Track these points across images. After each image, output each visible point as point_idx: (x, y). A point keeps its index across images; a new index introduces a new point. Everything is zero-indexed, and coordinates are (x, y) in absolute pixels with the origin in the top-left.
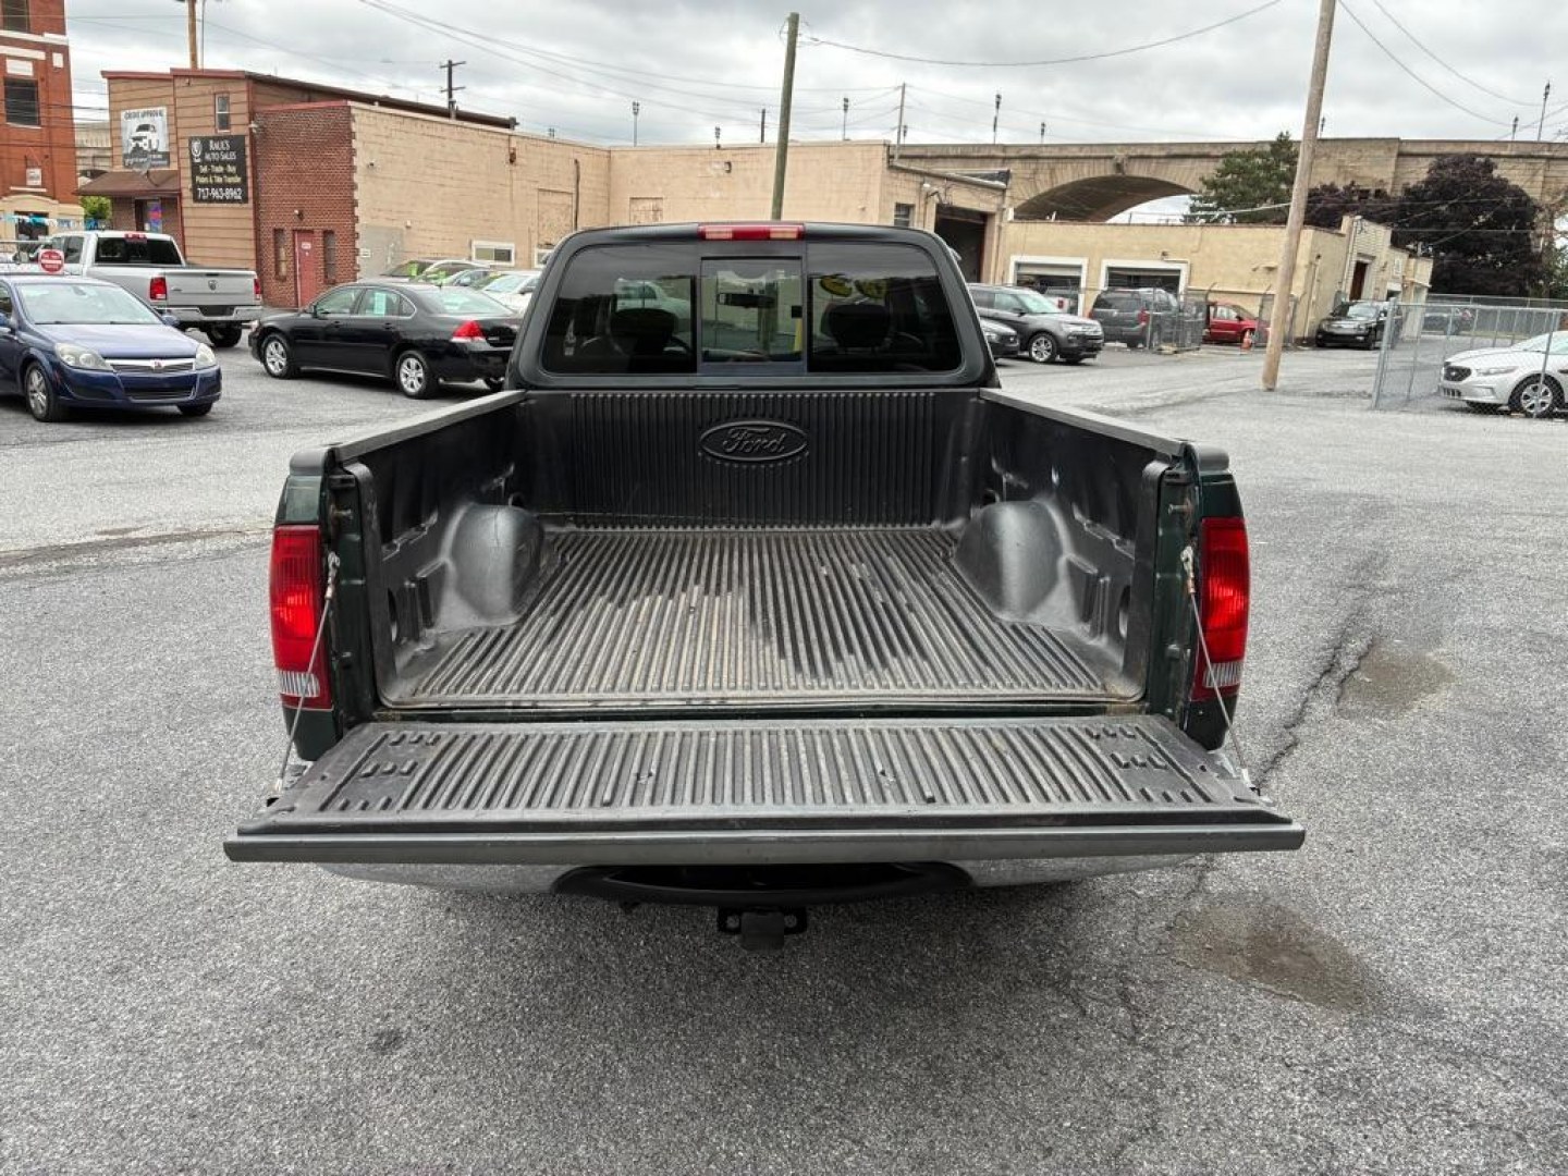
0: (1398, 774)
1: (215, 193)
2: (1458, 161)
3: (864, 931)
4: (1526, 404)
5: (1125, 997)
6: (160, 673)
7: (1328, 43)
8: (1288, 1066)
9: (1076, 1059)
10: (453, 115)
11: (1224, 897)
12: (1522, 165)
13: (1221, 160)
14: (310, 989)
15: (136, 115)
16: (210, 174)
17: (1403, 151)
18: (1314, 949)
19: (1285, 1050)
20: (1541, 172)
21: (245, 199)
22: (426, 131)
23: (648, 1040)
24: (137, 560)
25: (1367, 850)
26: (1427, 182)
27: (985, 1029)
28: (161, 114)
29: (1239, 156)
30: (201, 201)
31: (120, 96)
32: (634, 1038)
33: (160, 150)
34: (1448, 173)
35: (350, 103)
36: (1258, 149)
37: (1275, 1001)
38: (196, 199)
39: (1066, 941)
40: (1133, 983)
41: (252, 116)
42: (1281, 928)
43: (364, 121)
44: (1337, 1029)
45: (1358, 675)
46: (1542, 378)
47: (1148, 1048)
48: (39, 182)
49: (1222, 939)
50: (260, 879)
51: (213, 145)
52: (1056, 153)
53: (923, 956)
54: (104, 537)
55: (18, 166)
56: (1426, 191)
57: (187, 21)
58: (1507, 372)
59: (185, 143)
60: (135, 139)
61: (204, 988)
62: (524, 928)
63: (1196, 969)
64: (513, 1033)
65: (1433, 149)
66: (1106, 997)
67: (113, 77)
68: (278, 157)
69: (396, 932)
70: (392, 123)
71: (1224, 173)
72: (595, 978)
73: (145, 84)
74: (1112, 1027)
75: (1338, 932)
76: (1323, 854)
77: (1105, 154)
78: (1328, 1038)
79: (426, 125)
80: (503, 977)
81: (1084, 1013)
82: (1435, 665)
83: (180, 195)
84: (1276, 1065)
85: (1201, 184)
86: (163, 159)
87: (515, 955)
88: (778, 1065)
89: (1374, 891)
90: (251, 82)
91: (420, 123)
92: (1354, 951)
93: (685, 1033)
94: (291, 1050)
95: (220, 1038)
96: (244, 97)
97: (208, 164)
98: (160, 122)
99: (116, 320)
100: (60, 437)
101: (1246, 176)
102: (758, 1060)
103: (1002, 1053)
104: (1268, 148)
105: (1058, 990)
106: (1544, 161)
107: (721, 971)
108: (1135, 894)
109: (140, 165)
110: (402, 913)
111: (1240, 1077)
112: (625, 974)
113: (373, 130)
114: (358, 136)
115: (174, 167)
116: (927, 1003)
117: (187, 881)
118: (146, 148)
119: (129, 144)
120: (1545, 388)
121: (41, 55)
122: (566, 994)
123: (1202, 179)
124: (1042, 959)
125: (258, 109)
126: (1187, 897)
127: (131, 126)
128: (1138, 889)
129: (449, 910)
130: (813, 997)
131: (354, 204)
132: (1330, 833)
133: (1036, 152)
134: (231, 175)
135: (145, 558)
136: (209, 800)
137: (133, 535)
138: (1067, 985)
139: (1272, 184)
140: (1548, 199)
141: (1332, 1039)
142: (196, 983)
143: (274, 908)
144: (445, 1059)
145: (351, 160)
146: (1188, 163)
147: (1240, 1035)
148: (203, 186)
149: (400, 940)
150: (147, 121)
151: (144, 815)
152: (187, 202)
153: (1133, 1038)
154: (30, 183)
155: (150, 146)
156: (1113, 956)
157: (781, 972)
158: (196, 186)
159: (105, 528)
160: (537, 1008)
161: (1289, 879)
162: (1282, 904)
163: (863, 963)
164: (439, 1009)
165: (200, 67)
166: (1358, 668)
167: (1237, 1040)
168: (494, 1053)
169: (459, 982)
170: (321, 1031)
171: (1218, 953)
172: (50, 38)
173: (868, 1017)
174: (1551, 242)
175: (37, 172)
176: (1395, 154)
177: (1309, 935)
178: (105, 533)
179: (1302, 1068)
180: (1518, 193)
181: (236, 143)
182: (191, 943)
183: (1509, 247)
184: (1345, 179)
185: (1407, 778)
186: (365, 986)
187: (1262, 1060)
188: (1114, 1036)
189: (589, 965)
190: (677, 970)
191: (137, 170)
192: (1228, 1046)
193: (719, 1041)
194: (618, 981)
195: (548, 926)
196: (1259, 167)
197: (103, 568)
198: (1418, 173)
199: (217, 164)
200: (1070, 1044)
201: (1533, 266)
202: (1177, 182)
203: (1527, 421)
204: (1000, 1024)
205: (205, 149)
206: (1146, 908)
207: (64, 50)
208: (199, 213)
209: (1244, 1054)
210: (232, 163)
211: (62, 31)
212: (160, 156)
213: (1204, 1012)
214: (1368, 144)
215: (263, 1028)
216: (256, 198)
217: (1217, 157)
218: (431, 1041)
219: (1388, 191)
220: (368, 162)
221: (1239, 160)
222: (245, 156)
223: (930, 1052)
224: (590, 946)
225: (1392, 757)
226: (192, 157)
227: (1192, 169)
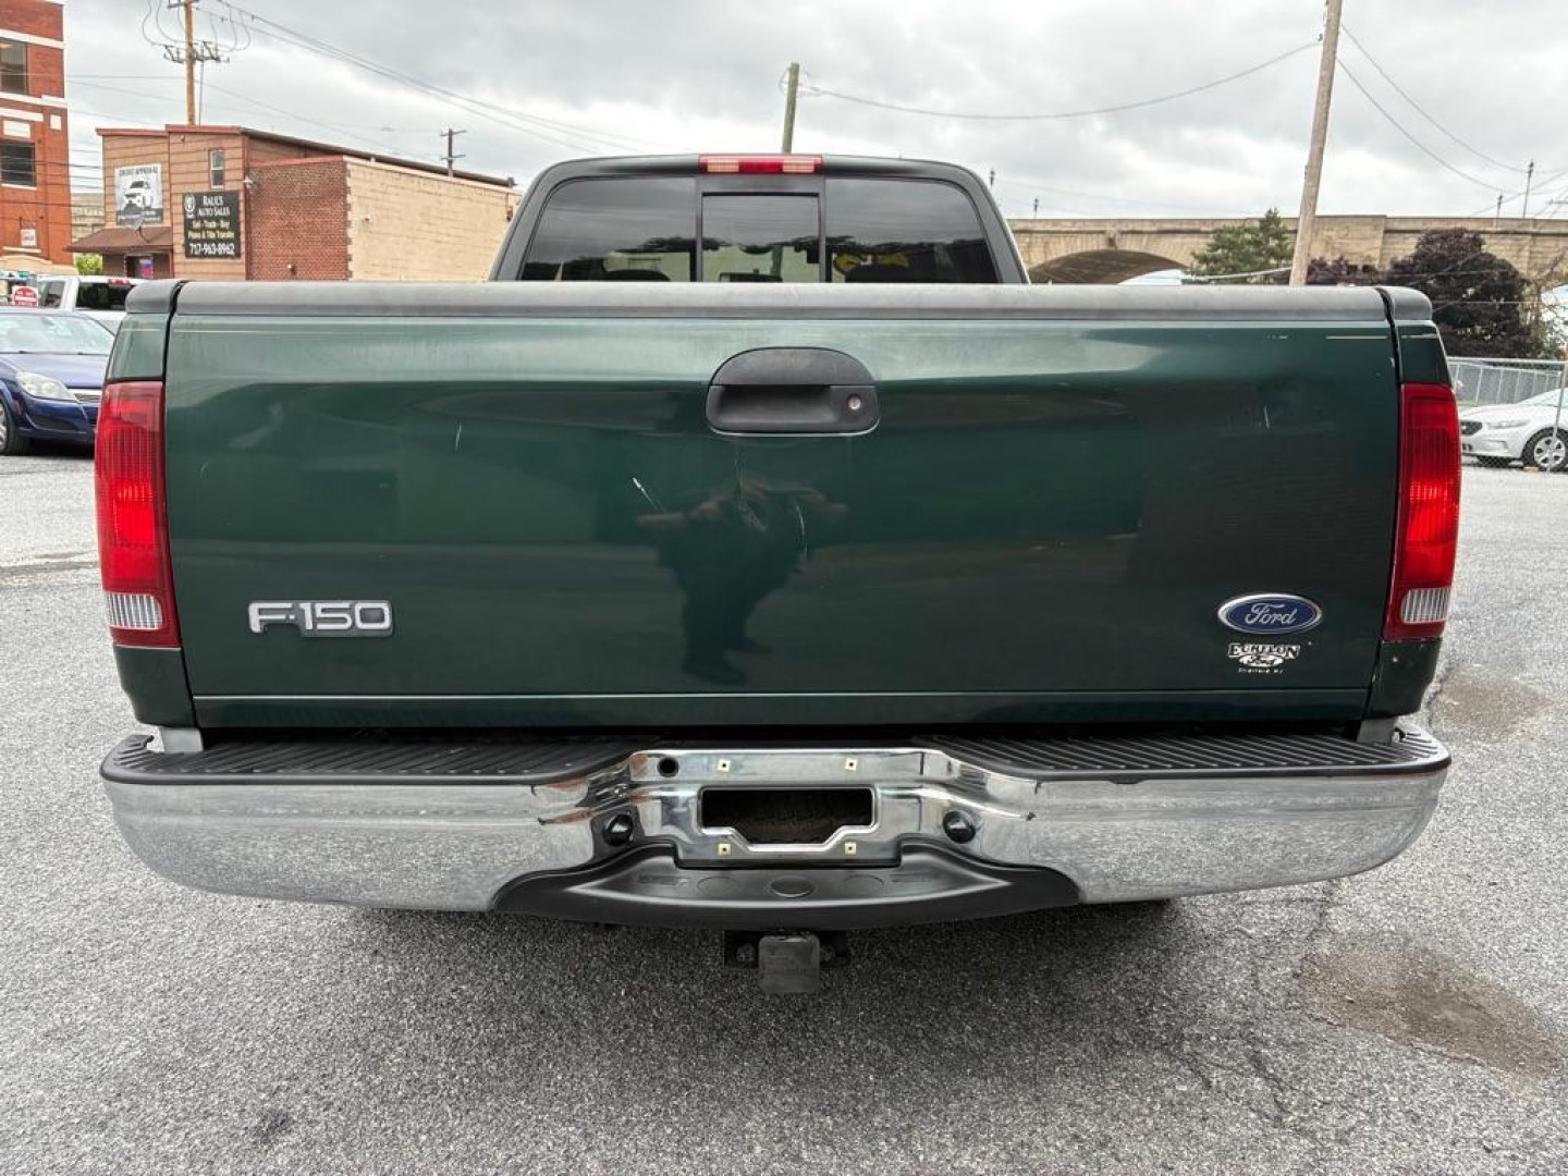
0: (1521, 798)
1: (207, 249)
2: (1444, 236)
3: (908, 978)
4: (1539, 458)
5: (1258, 1064)
6: (71, 688)
7: (1329, 102)
8: (1488, 1151)
9: (1209, 1148)
10: (450, 173)
11: (1355, 939)
12: (1509, 241)
13: (1211, 236)
14: (179, 1054)
15: (130, 172)
16: (203, 229)
17: (1390, 229)
18: (1482, 1000)
19: (1480, 1131)
20: (1527, 248)
21: (238, 255)
22: (423, 188)
23: (628, 1121)
24: (74, 581)
25: (1512, 883)
26: (1416, 257)
27: (1081, 1106)
28: (155, 171)
29: (1230, 232)
30: (194, 256)
31: (115, 154)
32: (609, 1121)
33: (154, 207)
34: (1436, 248)
35: (346, 158)
36: (1247, 226)
37: (1452, 1065)
38: (188, 254)
39: (1169, 991)
40: (1266, 1045)
41: (247, 171)
42: (1435, 975)
43: (359, 178)
44: (1538, 1100)
45: (1442, 698)
46: (1555, 431)
47: (1300, 1132)
48: (34, 243)
49: (1364, 989)
50: (140, 915)
51: (206, 201)
52: (1049, 227)
53: (986, 1010)
54: (43, 561)
55: (11, 226)
56: (1414, 265)
57: (185, 83)
58: (1519, 425)
59: (179, 199)
60: (128, 196)
61: (43, 1049)
62: (471, 974)
63: (1343, 1026)
64: (445, 1112)
65: (1419, 226)
66: (1231, 1063)
67: (107, 135)
68: (273, 211)
69: (304, 980)
70: (390, 180)
71: (1215, 248)
72: (560, 1038)
73: (140, 141)
74: (1248, 1103)
75: (1506, 979)
76: (1463, 887)
77: (1098, 229)
78: (1531, 1113)
79: (422, 181)
80: (438, 1037)
81: (1208, 1085)
82: (1525, 689)
83: (172, 251)
84: (1473, 1150)
85: (1192, 258)
86: (156, 216)
87: (456, 1009)
88: (805, 1155)
89: (1536, 930)
90: (246, 138)
91: (416, 179)
92: (1531, 1002)
93: (678, 1112)
94: (142, 1135)
95: (51, 1117)
96: (239, 153)
97: (201, 219)
98: (154, 179)
99: (84, 352)
100: (17, 469)
101: (1236, 251)
102: (777, 1148)
103: (1108, 1139)
104: (1257, 224)
105: (1169, 1054)
106: (1529, 237)
107: (725, 1028)
108: (1244, 933)
109: (132, 222)
110: (315, 956)
111: (1428, 1167)
112: (600, 1032)
113: (368, 185)
114: (353, 190)
115: (167, 223)
116: (999, 1072)
117: (49, 917)
118: (140, 205)
119: (122, 201)
120: (1558, 441)
121: (38, 117)
122: (520, 1060)
123: (1193, 254)
124: (1143, 1014)
125: (253, 164)
126: (1310, 938)
127: (124, 183)
128: (1248, 926)
129: (376, 952)
130: (848, 1062)
131: (348, 258)
132: (1463, 863)
133: (1030, 226)
134: (224, 230)
135: (82, 580)
136: (97, 824)
137: (76, 559)
138: (1179, 1046)
139: (1263, 259)
140: (1534, 274)
141: (1535, 1113)
142: (34, 1043)
143: (150, 951)
144: (348, 1151)
145: (346, 214)
146: (1178, 239)
147: (1420, 1112)
148: (195, 241)
149: (307, 991)
150: (141, 178)
151: (15, 839)
152: (179, 257)
153: (1279, 1118)
154: (24, 243)
155: (144, 203)
156: (1233, 1010)
157: (804, 1030)
158: (188, 241)
159: (46, 552)
160: (480, 1079)
161: (1430, 916)
162: (1429, 946)
163: (910, 1017)
164: (348, 1080)
165: (197, 123)
166: (1441, 691)
167: (1416, 1119)
168: (417, 1141)
169: (377, 1046)
170: (184, 1110)
171: (1364, 1008)
172: (48, 100)
173: (923, 1089)
174: (1539, 315)
175: (32, 232)
176: (1382, 232)
177: (1471, 983)
178: (47, 556)
179: (1508, 1153)
180: (1505, 267)
181: (230, 199)
182: (38, 992)
183: (1497, 319)
184: (1333, 254)
185: (1534, 804)
186: (252, 1051)
187: (1454, 1144)
188: (1253, 1115)
189: (553, 1022)
190: (667, 1028)
191: (130, 226)
192: (1406, 1127)
193: (725, 1121)
194: (590, 1042)
195: (502, 972)
196: (1249, 243)
197: (35, 588)
198: (1406, 248)
199: (210, 219)
200: (1197, 1127)
201: (1522, 338)
202: (1168, 257)
203: (1541, 474)
204: (1099, 1099)
205: (199, 204)
206: (1262, 950)
207: (63, 113)
208: (189, 268)
209: (1429, 1137)
210: (225, 218)
211: (60, 92)
212: (153, 213)
213: (1366, 1084)
214: (1356, 220)
215: (109, 1104)
216: (249, 254)
217: (1207, 233)
218: (332, 1125)
219: (1376, 267)
220: (362, 217)
221: (1228, 236)
222: (238, 212)
223: (1010, 1137)
224: (554, 996)
225: (1510, 782)
226: (185, 213)
227: (1182, 244)
